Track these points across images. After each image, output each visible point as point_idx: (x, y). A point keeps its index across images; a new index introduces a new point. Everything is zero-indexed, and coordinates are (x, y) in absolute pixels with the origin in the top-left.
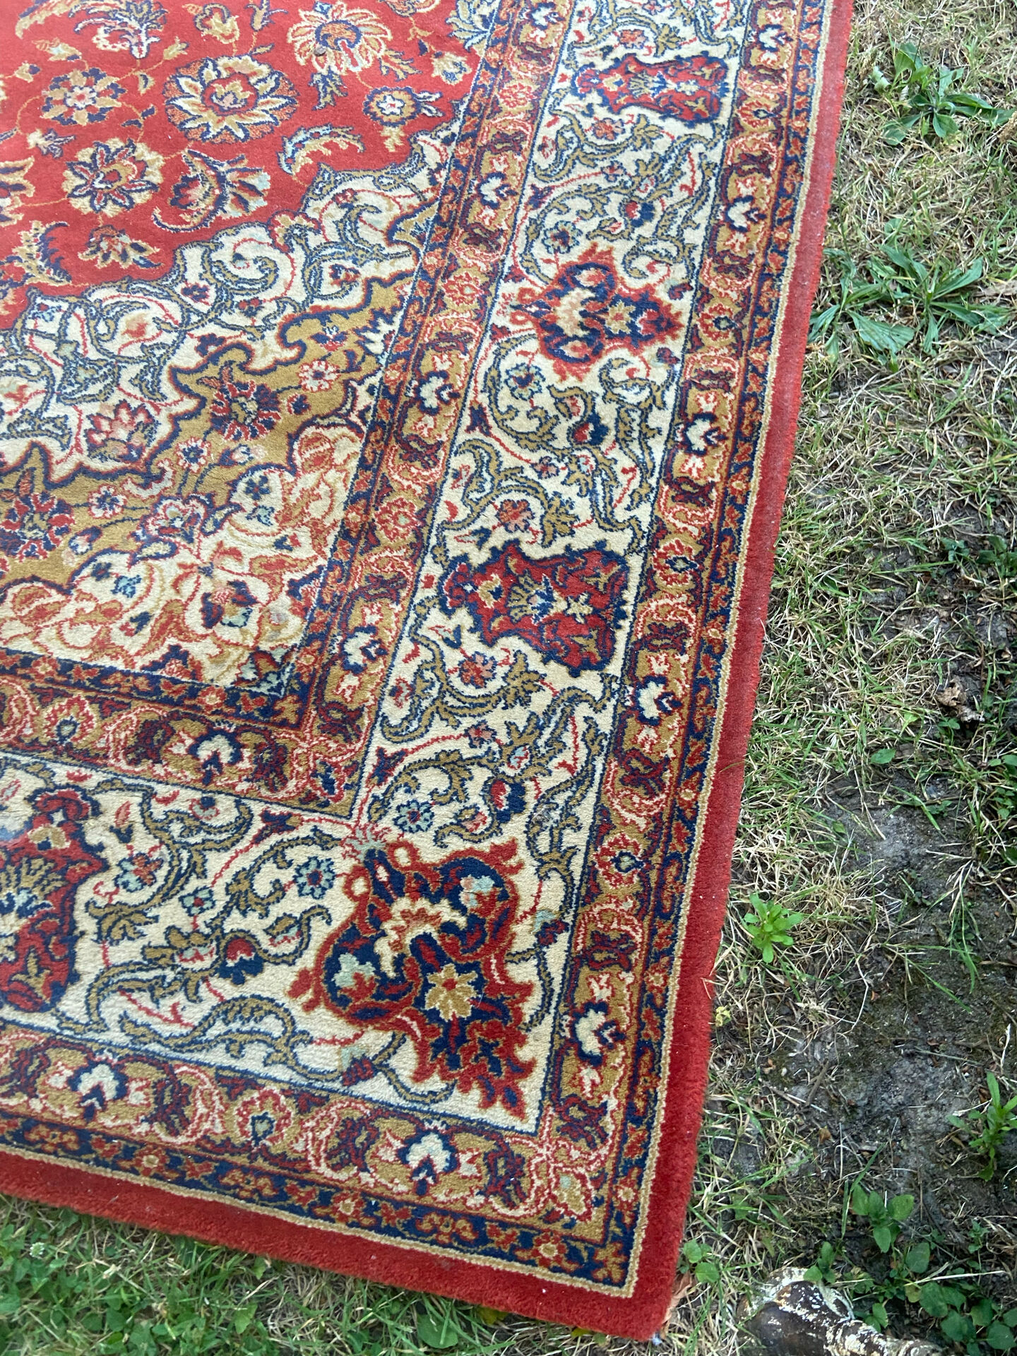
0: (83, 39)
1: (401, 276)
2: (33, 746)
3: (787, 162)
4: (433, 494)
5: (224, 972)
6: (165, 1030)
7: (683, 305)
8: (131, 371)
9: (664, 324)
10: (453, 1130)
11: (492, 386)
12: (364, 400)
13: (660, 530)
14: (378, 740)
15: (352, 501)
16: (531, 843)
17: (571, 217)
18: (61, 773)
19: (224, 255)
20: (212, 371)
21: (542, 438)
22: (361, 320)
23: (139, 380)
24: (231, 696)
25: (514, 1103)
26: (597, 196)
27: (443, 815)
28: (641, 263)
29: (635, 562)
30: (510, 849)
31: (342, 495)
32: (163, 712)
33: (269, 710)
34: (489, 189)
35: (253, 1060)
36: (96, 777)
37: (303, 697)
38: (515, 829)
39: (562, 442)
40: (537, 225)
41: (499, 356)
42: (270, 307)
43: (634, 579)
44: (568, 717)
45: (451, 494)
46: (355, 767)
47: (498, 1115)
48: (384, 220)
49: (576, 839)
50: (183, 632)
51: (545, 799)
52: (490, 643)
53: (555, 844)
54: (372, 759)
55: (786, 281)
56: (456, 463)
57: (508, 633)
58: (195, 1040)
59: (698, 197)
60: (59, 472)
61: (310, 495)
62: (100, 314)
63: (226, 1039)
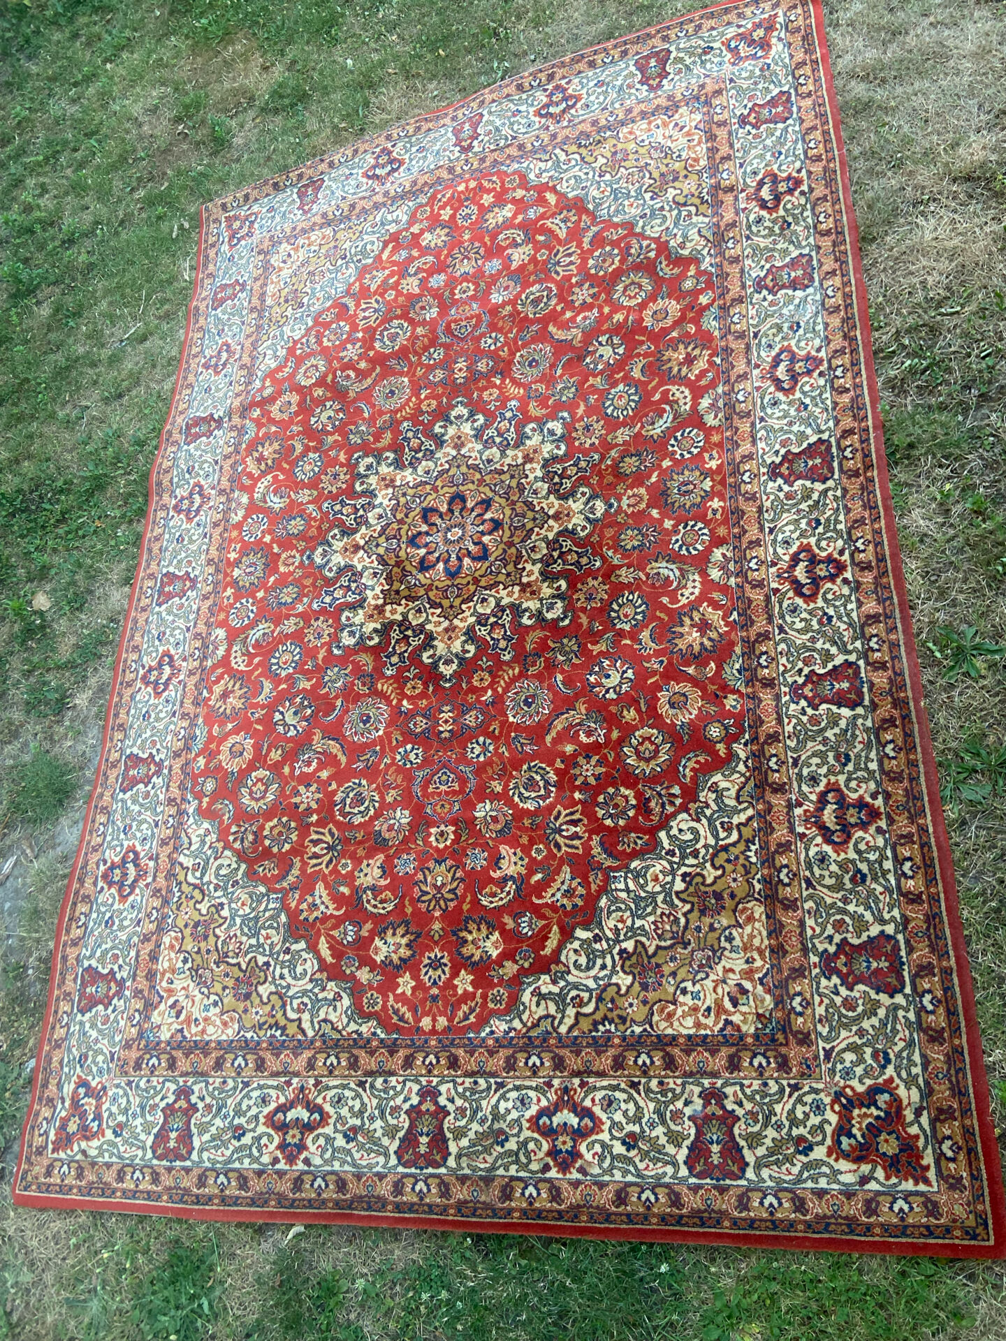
0: (575, 739)
1: (750, 819)
2: (691, 1074)
3: (903, 718)
4: (802, 924)
5: (800, 1153)
6: (787, 1178)
7: (879, 802)
8: (660, 898)
9: (874, 814)
10: (907, 1196)
11: (809, 867)
12: (758, 887)
13: (906, 920)
14: (821, 1044)
15: (769, 936)
16: (899, 1076)
17: (813, 768)
18: (706, 1082)
19: (674, 831)
20: (691, 889)
21: (838, 887)
22: (741, 846)
23: (664, 901)
24: (756, 1036)
25: (927, 1182)
26: (822, 755)
27: (859, 1070)
28: (853, 784)
29: (900, 937)
30: (891, 1080)
31: (765, 933)
32: (734, 1049)
33: (773, 1040)
34: (772, 764)
35: (823, 1183)
36: (719, 1083)
37: (784, 1032)
38: (890, 1071)
39: (849, 886)
40: (800, 775)
41: (807, 850)
42: (703, 851)
43: (903, 946)
44: (896, 1017)
45: (810, 922)
46: (816, 1057)
47: (922, 1187)
48: (733, 793)
49: (916, 1070)
50: (726, 1012)
51: (898, 1056)
52: (851, 989)
53: (909, 1074)
54: (822, 1053)
55: (922, 779)
56: (807, 906)
57: (857, 983)
58: (799, 1180)
59: (868, 746)
60: (651, 950)
61: (752, 936)
62: (637, 875)
63: (810, 1178)
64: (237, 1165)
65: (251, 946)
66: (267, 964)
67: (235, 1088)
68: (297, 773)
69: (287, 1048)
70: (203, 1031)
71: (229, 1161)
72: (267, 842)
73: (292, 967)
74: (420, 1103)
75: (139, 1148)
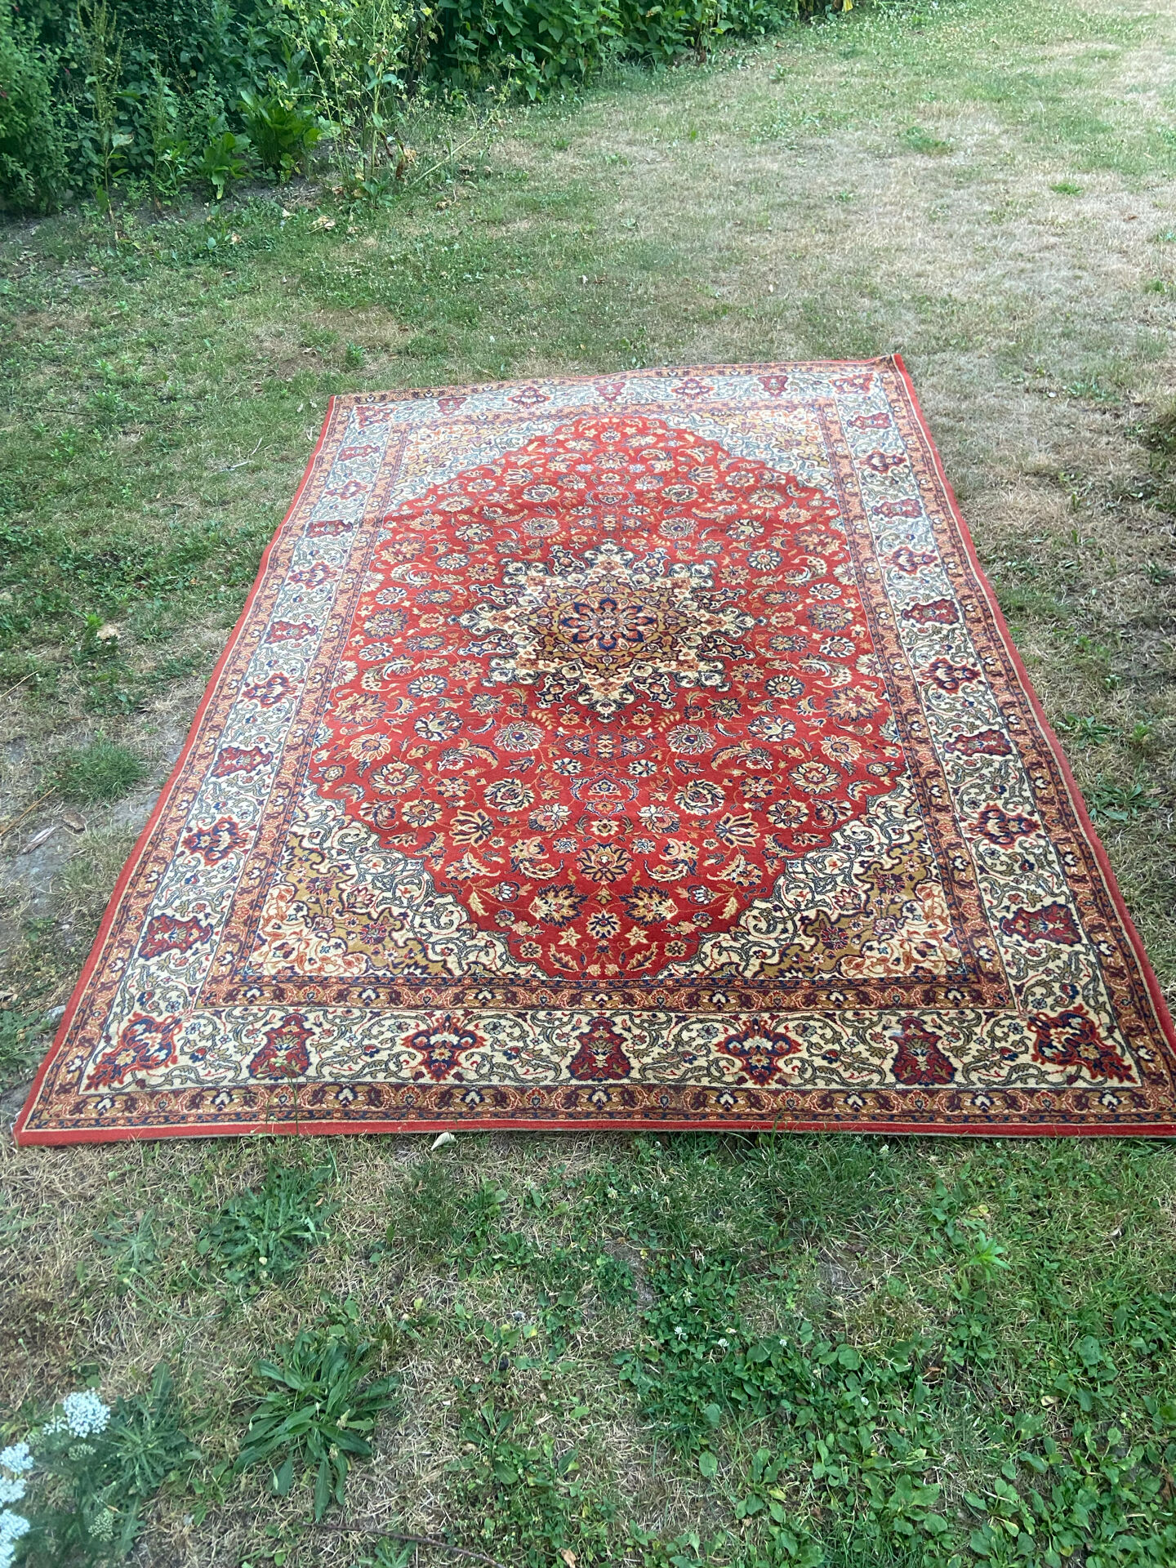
0: (742, 766)
1: (919, 827)
2: (887, 1007)
3: (1049, 763)
4: (980, 899)
5: (1005, 1059)
6: (996, 1080)
7: (1036, 817)
8: (839, 879)
9: (1034, 826)
10: (1114, 1092)
11: (981, 857)
12: (935, 872)
13: (1075, 895)
14: (1011, 982)
15: (950, 907)
16: (1088, 1003)
17: (973, 795)
18: (903, 1013)
19: (848, 833)
20: (870, 873)
21: (1011, 872)
22: (915, 845)
23: (844, 881)
24: (949, 977)
26: (981, 787)
27: (1050, 1001)
28: (1011, 806)
29: (1071, 906)
30: (1081, 1007)
31: (945, 905)
32: (927, 987)
33: (965, 979)
34: (935, 791)
35: (1032, 1083)
36: (916, 1013)
37: (974, 972)
38: (1079, 1000)
39: (1018, 871)
40: (961, 802)
41: (977, 848)
42: (878, 848)
43: (1074, 912)
44: (1078, 960)
45: (986, 897)
46: (1008, 992)
47: (1127, 1084)
48: (901, 809)
49: (1104, 999)
50: (915, 961)
51: (1085, 987)
52: (1033, 943)
53: (1097, 1002)
54: (1013, 990)
55: (1071, 803)
56: (982, 886)
57: (1037, 938)
58: (1008, 1081)
59: (1021, 780)
60: (834, 918)
61: (932, 908)
62: (814, 862)
63: (1018, 1078)
64: (368, 1079)
65: (384, 898)
66: (405, 915)
67: (362, 1017)
68: (441, 769)
69: (430, 984)
70: (320, 969)
71: (359, 1074)
72: (405, 818)
73: (435, 918)
74: (592, 1031)
75: (229, 1069)
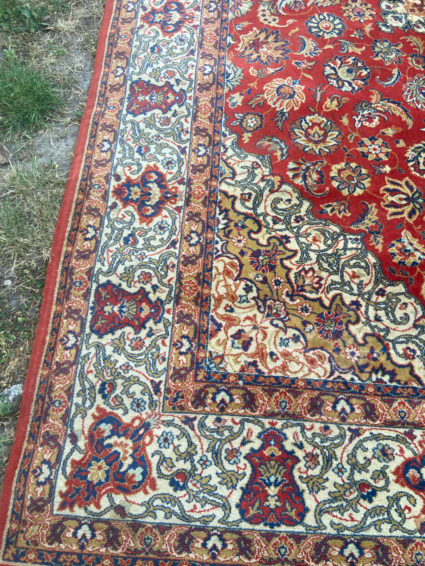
64: (372, 532)
65: (333, 283)
66: (356, 303)
67: (342, 436)
68: (358, 125)
69: (400, 395)
70: (284, 367)
71: (362, 526)
72: (335, 184)
73: (390, 310)
75: (217, 506)
